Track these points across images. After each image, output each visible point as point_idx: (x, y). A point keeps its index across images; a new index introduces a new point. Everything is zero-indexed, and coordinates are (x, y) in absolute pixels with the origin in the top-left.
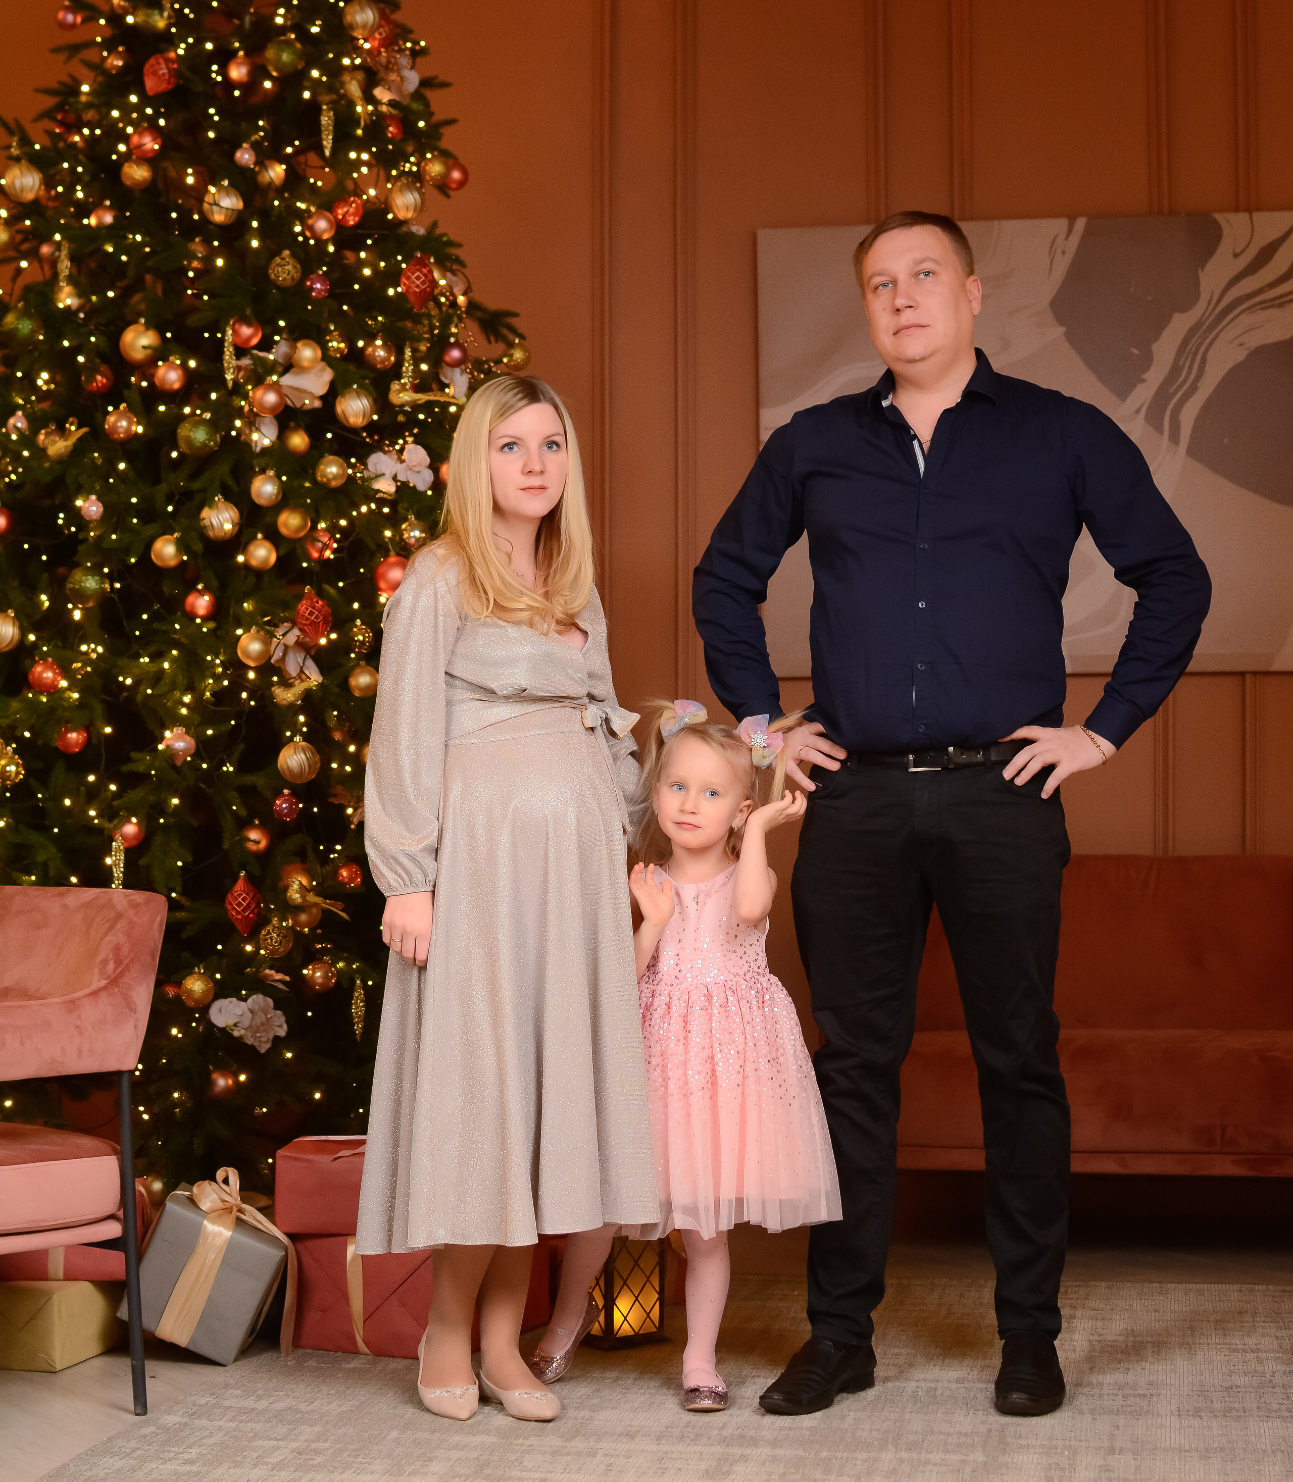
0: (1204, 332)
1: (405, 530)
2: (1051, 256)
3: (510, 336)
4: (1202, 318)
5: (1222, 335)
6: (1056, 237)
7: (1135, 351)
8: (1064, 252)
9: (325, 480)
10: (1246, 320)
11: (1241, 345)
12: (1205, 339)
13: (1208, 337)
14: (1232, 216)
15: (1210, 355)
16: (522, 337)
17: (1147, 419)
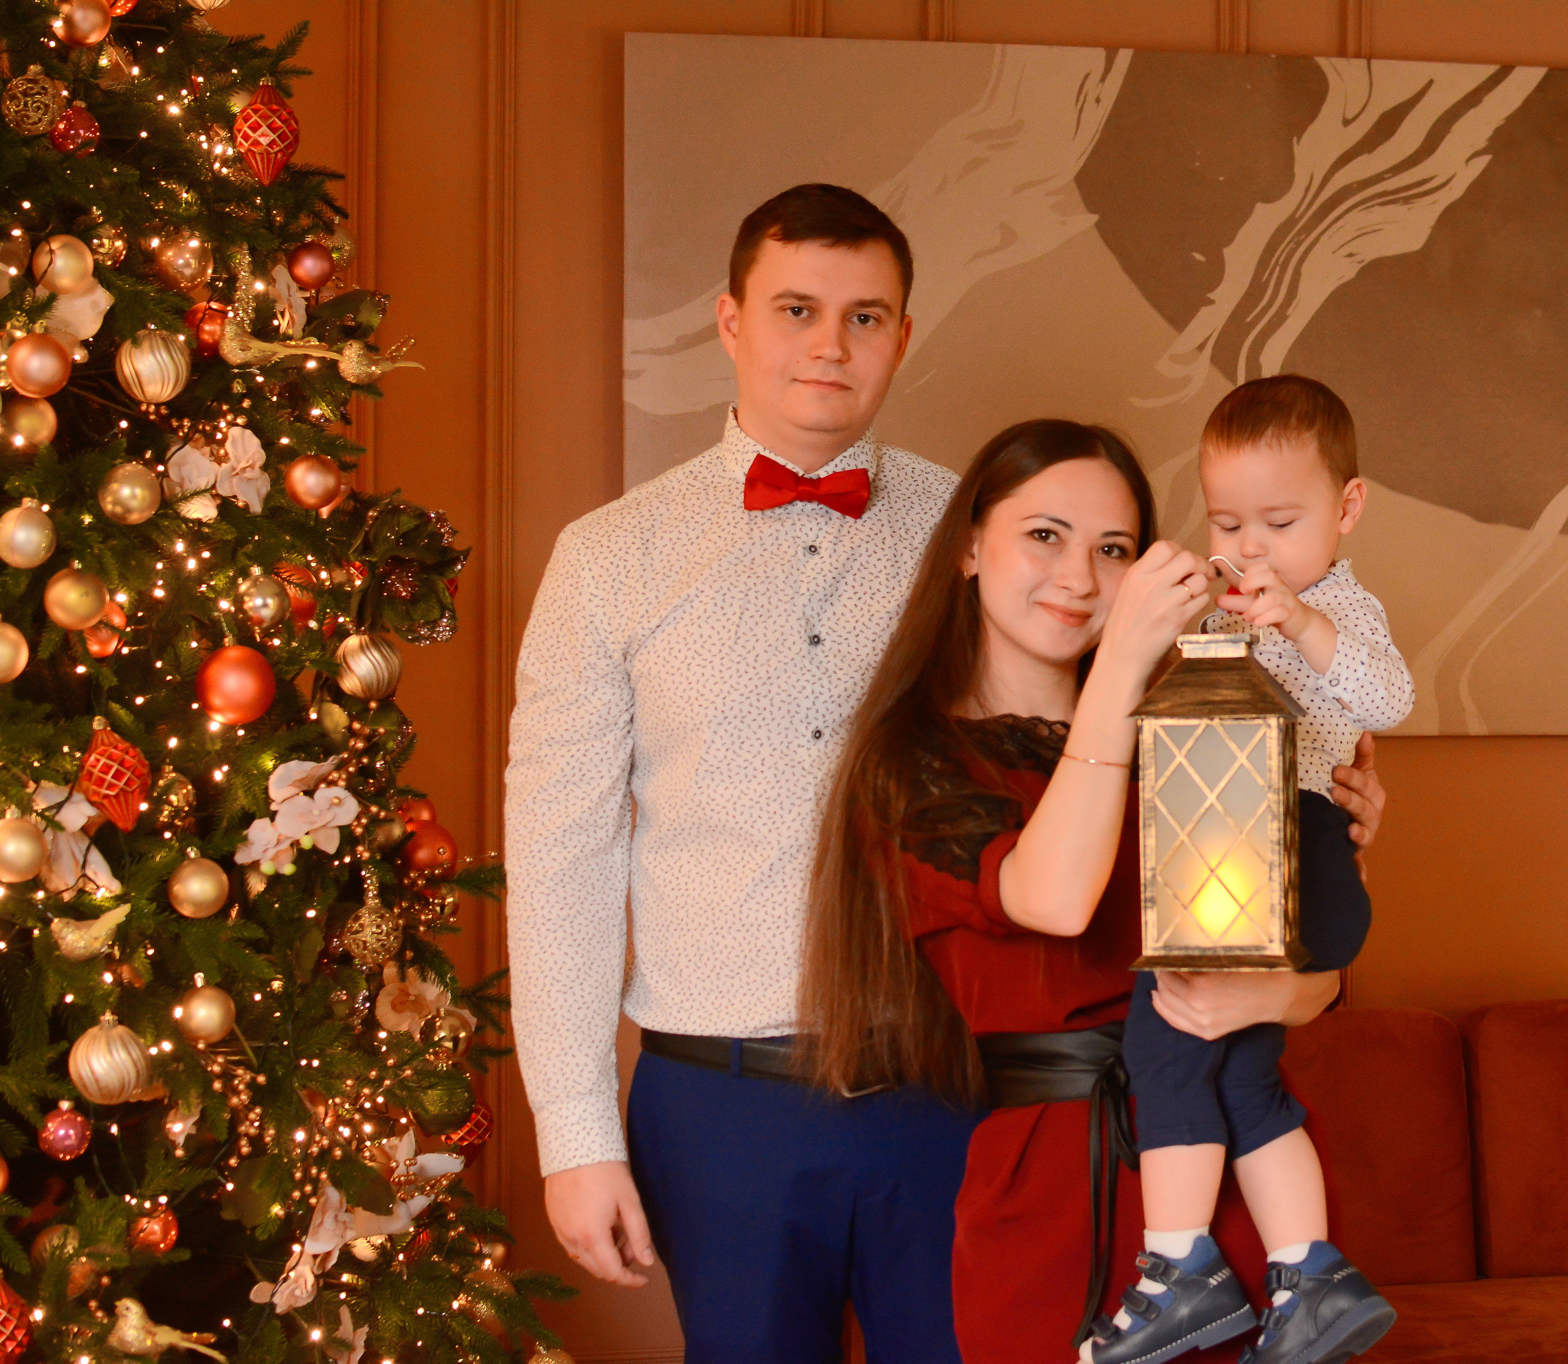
0: (1299, 234)
1: (246, 593)
2: (1080, 103)
3: (329, 213)
4: (1295, 212)
5: (1323, 239)
6: (1087, 76)
7: (1198, 257)
8: (1098, 100)
9: (119, 510)
10: (1357, 220)
11: (1351, 255)
12: (1299, 244)
13: (1304, 240)
14: (1340, 63)
15: (1305, 269)
16: (344, 215)
17: (1215, 360)
